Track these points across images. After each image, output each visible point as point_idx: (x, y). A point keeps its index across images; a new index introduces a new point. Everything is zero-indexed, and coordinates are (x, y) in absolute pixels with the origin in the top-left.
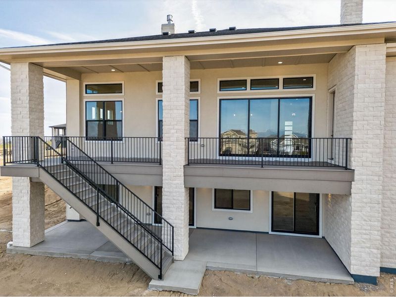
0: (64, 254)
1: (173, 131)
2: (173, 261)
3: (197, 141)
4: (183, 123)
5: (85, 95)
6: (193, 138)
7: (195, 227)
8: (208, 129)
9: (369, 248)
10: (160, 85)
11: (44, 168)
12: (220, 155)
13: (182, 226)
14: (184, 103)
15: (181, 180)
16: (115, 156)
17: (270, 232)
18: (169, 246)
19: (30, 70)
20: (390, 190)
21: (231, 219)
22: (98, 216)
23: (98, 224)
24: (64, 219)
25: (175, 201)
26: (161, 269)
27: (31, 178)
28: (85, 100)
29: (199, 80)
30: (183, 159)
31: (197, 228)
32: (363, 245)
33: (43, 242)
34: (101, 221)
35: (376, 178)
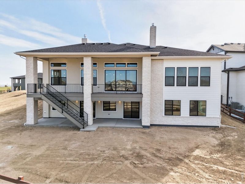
0: (48, 126)
1: (87, 82)
2: (87, 125)
3: (96, 85)
4: (91, 79)
5: (51, 67)
6: (95, 84)
7: (96, 118)
8: (101, 82)
9: (147, 117)
10: (82, 64)
11: (43, 94)
12: (105, 91)
13: (91, 114)
14: (91, 73)
15: (90, 99)
16: (66, 91)
17: (123, 118)
18: (86, 121)
19: (34, 60)
20: (155, 100)
21: (109, 114)
22: (62, 110)
23: (62, 112)
24: (42, 117)
25: (88, 106)
26: (84, 125)
27: (34, 98)
28: (51, 69)
29: (97, 63)
30: (91, 91)
31: (97, 118)
32: (146, 116)
33: (37, 123)
34: (63, 112)
35: (149, 96)
